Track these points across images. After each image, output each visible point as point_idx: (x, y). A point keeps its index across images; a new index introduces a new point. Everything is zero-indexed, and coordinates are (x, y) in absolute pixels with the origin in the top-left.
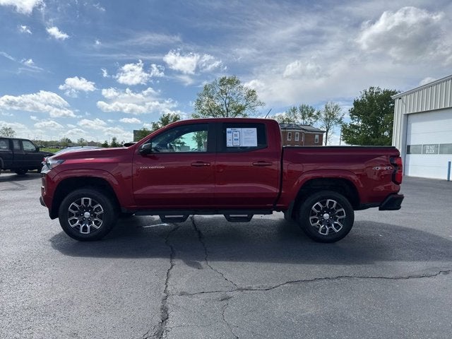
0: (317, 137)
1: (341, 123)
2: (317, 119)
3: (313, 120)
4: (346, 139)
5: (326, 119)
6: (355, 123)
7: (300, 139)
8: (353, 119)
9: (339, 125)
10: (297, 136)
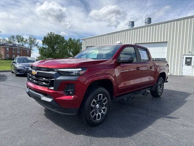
0: (28, 51)
1: (37, 46)
2: (26, 43)
3: (24, 43)
4: (41, 54)
5: (30, 44)
6: (45, 47)
7: (20, 52)
8: (43, 45)
9: (36, 47)
10: (18, 50)
